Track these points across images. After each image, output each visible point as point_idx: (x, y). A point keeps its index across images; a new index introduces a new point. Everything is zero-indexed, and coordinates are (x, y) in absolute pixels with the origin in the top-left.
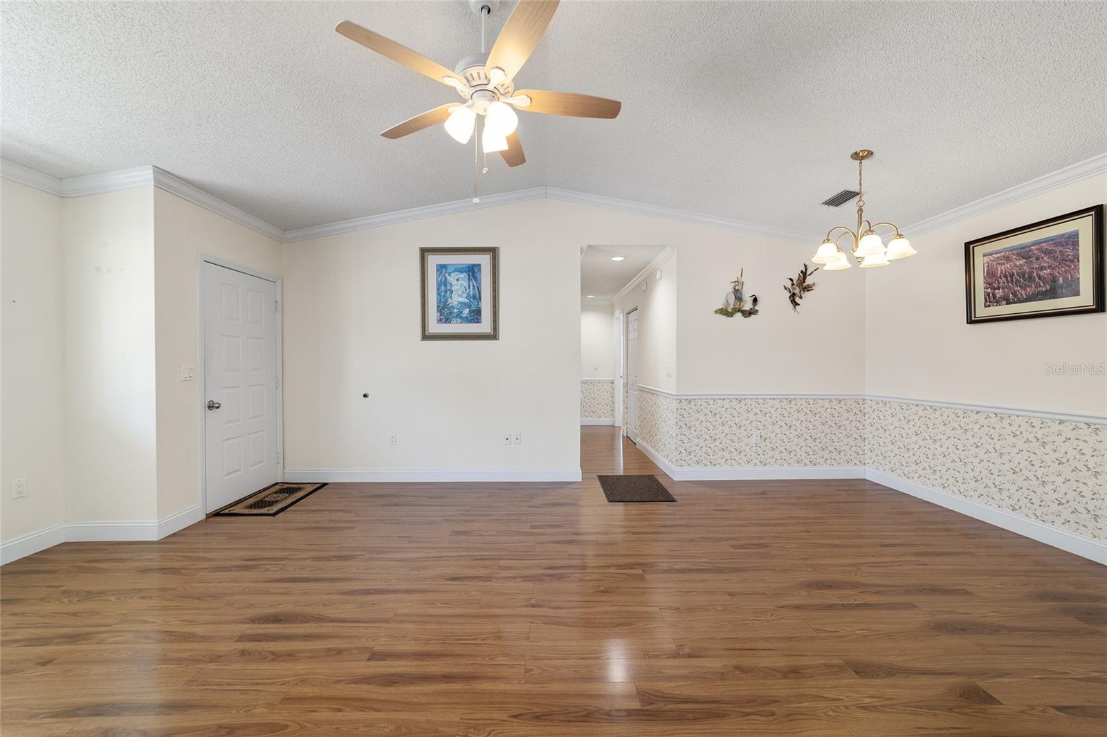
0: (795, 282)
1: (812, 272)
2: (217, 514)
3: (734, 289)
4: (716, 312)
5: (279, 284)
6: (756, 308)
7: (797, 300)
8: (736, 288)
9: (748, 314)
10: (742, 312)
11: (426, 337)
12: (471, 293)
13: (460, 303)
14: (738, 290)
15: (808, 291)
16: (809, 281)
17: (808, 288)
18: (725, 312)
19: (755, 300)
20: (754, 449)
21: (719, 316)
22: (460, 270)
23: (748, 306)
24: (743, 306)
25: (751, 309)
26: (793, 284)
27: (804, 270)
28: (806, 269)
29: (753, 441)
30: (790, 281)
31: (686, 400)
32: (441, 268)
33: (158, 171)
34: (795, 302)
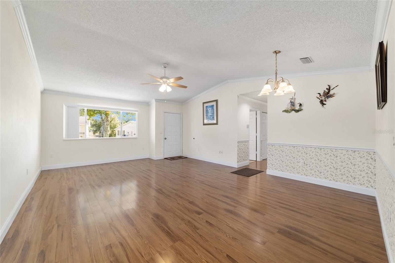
0: (322, 94)
1: (334, 88)
2: (166, 158)
3: (290, 101)
4: (283, 111)
5: (182, 114)
6: (302, 108)
7: (324, 102)
8: (291, 101)
9: (297, 111)
10: (294, 110)
11: (204, 124)
12: (212, 113)
13: (210, 115)
14: (292, 102)
15: (331, 97)
16: (331, 92)
17: (331, 96)
18: (286, 111)
19: (301, 105)
20: (301, 168)
21: (285, 113)
22: (210, 107)
23: (297, 108)
24: (295, 108)
25: (299, 109)
26: (320, 95)
27: (328, 88)
28: (330, 87)
29: (300, 164)
30: (319, 94)
31: (271, 145)
32: (207, 107)
33: (155, 99)
34: (323, 103)
